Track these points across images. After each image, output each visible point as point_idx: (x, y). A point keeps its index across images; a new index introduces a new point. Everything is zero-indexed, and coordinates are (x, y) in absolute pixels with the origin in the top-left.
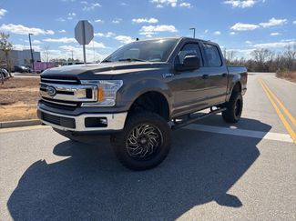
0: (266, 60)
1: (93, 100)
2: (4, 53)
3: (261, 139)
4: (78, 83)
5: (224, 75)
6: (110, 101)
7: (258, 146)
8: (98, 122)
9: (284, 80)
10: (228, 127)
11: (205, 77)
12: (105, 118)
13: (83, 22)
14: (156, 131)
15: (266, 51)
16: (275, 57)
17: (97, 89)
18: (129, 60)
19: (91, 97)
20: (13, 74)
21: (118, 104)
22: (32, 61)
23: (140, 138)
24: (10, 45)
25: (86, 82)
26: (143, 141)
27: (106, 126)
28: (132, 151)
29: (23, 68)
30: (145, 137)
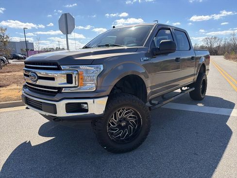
0: (215, 45)
1: (73, 85)
2: (3, 44)
3: (229, 116)
4: (59, 69)
5: (193, 58)
6: (90, 86)
7: (228, 123)
8: (78, 108)
9: (232, 61)
10: (196, 105)
11: (177, 60)
12: (86, 103)
13: (66, 14)
14: (135, 113)
15: (215, 38)
16: (223, 43)
17: (78, 74)
18: (107, 46)
19: (72, 83)
20: (10, 61)
21: (99, 89)
22: (27, 50)
23: (120, 121)
24: (8, 37)
25: (67, 67)
26: (123, 124)
27: (87, 111)
28: (112, 134)
29: (20, 55)
30: (125, 119)
